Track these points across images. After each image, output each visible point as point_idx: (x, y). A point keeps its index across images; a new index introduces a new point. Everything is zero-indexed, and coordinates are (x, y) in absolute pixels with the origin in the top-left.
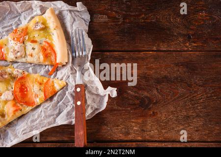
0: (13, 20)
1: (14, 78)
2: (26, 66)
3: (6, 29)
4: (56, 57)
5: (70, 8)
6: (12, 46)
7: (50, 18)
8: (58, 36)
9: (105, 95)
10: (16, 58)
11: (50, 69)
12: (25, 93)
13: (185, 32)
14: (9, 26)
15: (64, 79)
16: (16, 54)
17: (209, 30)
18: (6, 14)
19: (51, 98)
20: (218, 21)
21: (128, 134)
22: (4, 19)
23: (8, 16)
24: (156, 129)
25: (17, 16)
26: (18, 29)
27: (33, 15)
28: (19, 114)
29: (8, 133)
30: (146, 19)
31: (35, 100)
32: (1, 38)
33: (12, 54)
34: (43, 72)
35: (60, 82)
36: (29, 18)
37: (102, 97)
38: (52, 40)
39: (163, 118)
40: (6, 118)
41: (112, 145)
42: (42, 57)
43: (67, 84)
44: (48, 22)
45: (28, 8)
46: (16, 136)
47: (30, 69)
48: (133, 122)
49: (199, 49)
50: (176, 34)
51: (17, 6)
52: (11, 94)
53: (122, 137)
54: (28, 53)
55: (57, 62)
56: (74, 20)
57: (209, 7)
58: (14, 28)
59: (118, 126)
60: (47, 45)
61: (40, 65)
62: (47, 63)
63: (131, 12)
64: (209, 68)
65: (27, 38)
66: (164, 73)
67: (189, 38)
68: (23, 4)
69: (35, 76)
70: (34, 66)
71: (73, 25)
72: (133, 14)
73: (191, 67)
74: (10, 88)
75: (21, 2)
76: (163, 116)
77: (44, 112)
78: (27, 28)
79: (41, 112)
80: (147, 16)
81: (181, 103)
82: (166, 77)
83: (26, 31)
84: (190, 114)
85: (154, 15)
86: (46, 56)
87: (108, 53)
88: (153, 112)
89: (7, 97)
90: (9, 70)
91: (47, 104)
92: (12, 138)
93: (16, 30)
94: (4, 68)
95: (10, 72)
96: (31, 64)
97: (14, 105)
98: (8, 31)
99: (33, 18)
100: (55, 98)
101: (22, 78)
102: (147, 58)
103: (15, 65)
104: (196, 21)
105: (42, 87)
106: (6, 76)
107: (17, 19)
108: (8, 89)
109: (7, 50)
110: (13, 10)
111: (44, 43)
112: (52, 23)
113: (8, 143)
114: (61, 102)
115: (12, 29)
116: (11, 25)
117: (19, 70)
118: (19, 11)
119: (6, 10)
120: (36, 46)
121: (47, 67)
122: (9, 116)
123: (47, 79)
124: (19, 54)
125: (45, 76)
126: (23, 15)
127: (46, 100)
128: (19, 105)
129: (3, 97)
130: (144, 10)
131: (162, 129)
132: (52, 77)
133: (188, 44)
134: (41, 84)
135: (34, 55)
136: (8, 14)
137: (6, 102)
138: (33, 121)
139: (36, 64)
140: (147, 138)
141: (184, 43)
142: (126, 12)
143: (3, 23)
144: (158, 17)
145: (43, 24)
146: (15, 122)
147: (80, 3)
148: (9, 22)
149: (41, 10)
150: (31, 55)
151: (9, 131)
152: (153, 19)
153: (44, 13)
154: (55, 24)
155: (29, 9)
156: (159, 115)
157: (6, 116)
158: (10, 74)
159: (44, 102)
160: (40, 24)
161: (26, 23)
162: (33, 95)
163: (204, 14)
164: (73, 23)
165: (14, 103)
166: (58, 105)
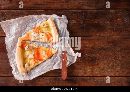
0: (33, 23)
1: (34, 48)
2: (39, 43)
3: (30, 27)
4: (53, 39)
5: (59, 17)
6: (33, 35)
7: (50, 22)
8: (54, 30)
9: (75, 56)
10: (35, 40)
12: (39, 55)
13: (111, 27)
15: (57, 49)
16: (35, 38)
17: (123, 27)
19: (51, 58)
20: (127, 22)
21: (86, 73)
23: (31, 21)
24: (99, 71)
25: (35, 21)
27: (42, 21)
28: (36, 64)
29: (31, 73)
30: (94, 22)
31: (44, 58)
32: (28, 31)
33: (33, 38)
34: (47, 46)
35: (55, 50)
36: (40, 22)
37: (74, 57)
38: (51, 32)
39: (102, 66)
40: (31, 66)
42: (46, 39)
43: (58, 51)
44: (49, 24)
46: (35, 74)
47: (41, 45)
48: (88, 68)
49: (118, 35)
50: (107, 28)
51: (36, 17)
52: (33, 56)
53: (83, 75)
54: (40, 37)
55: (54, 41)
56: (61, 23)
57: (123, 16)
59: (81, 70)
60: (49, 34)
62: (49, 42)
63: (87, 19)
64: (123, 44)
65: (40, 31)
66: (102, 46)
67: (114, 30)
68: (38, 16)
69: (43, 48)
70: (43, 43)
73: (114, 43)
74: (32, 53)
76: (102, 65)
77: (48, 63)
78: (40, 27)
79: (46, 63)
80: (94, 20)
81: (110, 59)
82: (103, 48)
83: (39, 28)
84: (114, 64)
85: (97, 20)
88: (97, 64)
89: (31, 57)
90: (32, 45)
91: (49, 60)
92: (33, 75)
93: (35, 28)
94: (29, 44)
96: (41, 42)
97: (34, 61)
98: (31, 28)
99: (42, 22)
100: (53, 58)
101: (38, 49)
102: (94, 39)
103: (35, 43)
104: (116, 23)
105: (47, 53)
106: (31, 48)
107: (35, 23)
108: (31, 54)
109: (31, 36)
110: (33, 19)
111: (47, 33)
112: (51, 24)
113: (32, 77)
114: (55, 59)
115: (33, 27)
116: (33, 25)
117: (36, 45)
118: (36, 19)
119: (30, 19)
120: (44, 34)
121: (49, 43)
122: (32, 65)
124: (36, 38)
125: (48, 48)
126: (38, 21)
127: (48, 58)
128: (36, 60)
129: (29, 57)
130: (92, 18)
131: (102, 71)
132: (51, 48)
133: (113, 33)
134: (46, 51)
135: (43, 38)
137: (31, 59)
138: (42, 68)
140: (95, 75)
141: (111, 32)
142: (84, 19)
143: (29, 24)
144: (99, 21)
145: (47, 24)
146: (35, 68)
147: (64, 15)
148: (31, 24)
150: (42, 39)
151: (32, 72)
152: (97, 22)
153: (47, 20)
154: (53, 25)
155: (41, 18)
156: (100, 65)
157: (31, 65)
159: (48, 59)
160: (45, 25)
161: (39, 24)
162: (43, 56)
163: (120, 19)
164: (60, 24)
165: (34, 59)
166: (54, 60)
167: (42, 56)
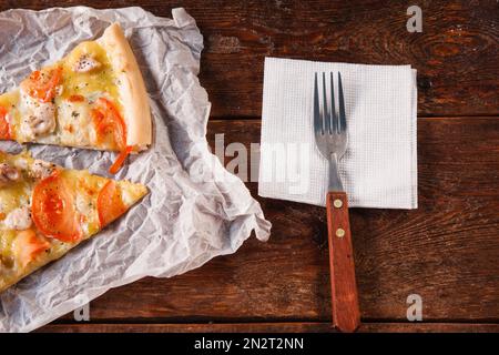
0: (31, 49)
1: (28, 178)
2: (60, 154)
3: (15, 71)
4: (125, 133)
5: (157, 21)
6: (28, 109)
7: (113, 46)
8: (131, 87)
10: (37, 135)
11: (113, 159)
12: (58, 212)
14: (22, 64)
15: (143, 180)
16: (36, 126)
17: (473, 69)
18: (16, 36)
19: (114, 224)
20: (493, 46)
21: (286, 302)
22: (10, 48)
23: (20, 41)
25: (39, 42)
26: (42, 72)
27: (75, 39)
28: (42, 260)
29: (19, 302)
30: (327, 45)
31: (79, 229)
32: (4, 91)
33: (27, 125)
34: (96, 166)
35: (133, 188)
36: (66, 46)
38: (118, 95)
39: (366, 268)
40: (14, 269)
41: (251, 328)
42: (93, 134)
43: (149, 191)
44: (108, 55)
45: (63, 23)
46: (38, 309)
47: (69, 161)
48: (297, 277)
49: (447, 112)
51: (41, 19)
52: (26, 215)
53: (273, 310)
54: (62, 124)
55: (129, 143)
56: (168, 48)
57: (473, 14)
58: (34, 69)
59: (263, 286)
60: (105, 106)
61: (90, 151)
62: (104, 147)
63: (293, 29)
64: (474, 155)
65: (60, 92)
67: (427, 86)
68: (53, 15)
69: (79, 175)
70: (77, 152)
71: (167, 60)
72: (296, 34)
74: (23, 202)
75: (49, 10)
76: (365, 262)
77: (100, 255)
78: (61, 69)
79: (93, 255)
80: (330, 38)
81: (408, 234)
83: (59, 76)
84: (428, 259)
85: (346, 34)
86: (104, 131)
87: (241, 123)
89: (19, 221)
90: (20, 162)
91: (105, 238)
92: (29, 315)
93: (37, 73)
94: (10, 157)
95: (25, 167)
96: (70, 148)
97: (34, 240)
98: (19, 75)
99: (74, 45)
100: (124, 224)
101: (50, 179)
103: (36, 151)
104: (441, 48)
105: (95, 200)
106: (16, 176)
107: (41, 46)
108: (18, 205)
109: (17, 115)
110: (29, 28)
111: (98, 102)
112: (116, 56)
113: (21, 325)
115: (29, 70)
116: (27, 61)
117: (44, 163)
118: (45, 30)
119: (14, 28)
120: (81, 108)
121: (106, 154)
122: (20, 264)
123: (106, 181)
124: (42, 126)
125: (101, 175)
126: (52, 39)
127: (103, 229)
128: (43, 239)
129: (8, 223)
130: (322, 25)
132: (118, 176)
134: (91, 193)
135: (76, 128)
136: (21, 36)
137: (15, 232)
138: (75, 276)
139: (82, 150)
142: (280, 29)
143: (9, 57)
144: (355, 40)
145: (96, 59)
146: (36, 278)
148: (21, 56)
149: (92, 27)
150: (71, 129)
151: (23, 298)
152: (344, 45)
153: (100, 35)
154: (124, 60)
155: (66, 25)
157: (15, 264)
158: (23, 171)
159: (100, 233)
160: (89, 60)
161: (59, 58)
162: (76, 218)
163: (460, 31)
164: (166, 53)
165: (33, 234)
166: (131, 239)
167: (73, 216)
